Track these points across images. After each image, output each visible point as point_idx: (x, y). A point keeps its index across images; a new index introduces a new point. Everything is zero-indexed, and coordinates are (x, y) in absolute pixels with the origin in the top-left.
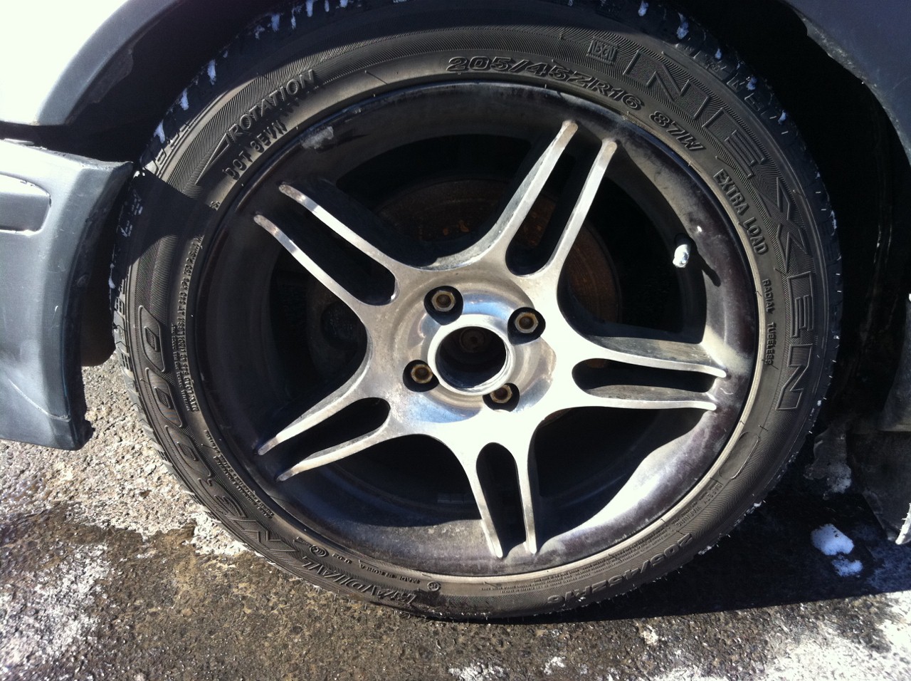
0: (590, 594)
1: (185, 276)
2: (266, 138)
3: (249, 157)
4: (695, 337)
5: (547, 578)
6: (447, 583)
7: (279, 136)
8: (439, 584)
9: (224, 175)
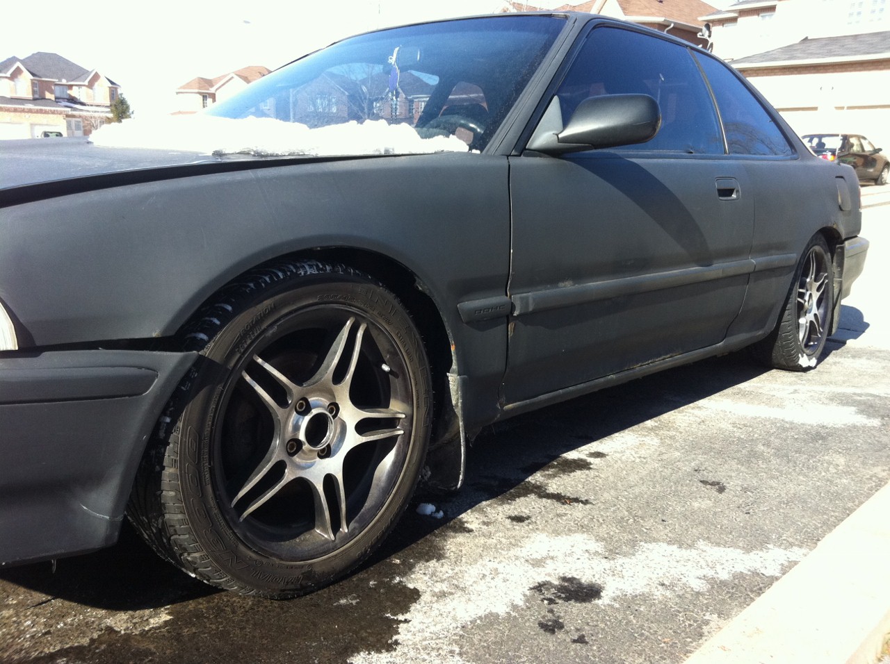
0: (372, 547)
1: (213, 406)
2: (253, 333)
3: (246, 342)
4: (387, 406)
5: (354, 544)
6: (315, 563)
7: (258, 332)
8: (311, 565)
9: (235, 352)
